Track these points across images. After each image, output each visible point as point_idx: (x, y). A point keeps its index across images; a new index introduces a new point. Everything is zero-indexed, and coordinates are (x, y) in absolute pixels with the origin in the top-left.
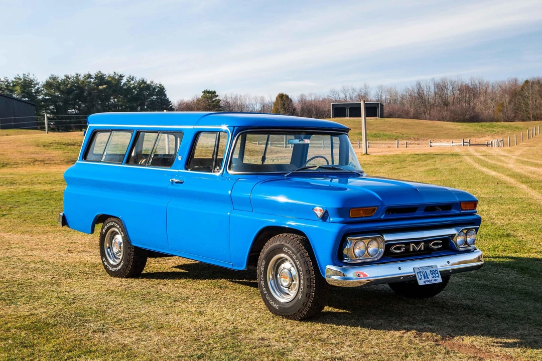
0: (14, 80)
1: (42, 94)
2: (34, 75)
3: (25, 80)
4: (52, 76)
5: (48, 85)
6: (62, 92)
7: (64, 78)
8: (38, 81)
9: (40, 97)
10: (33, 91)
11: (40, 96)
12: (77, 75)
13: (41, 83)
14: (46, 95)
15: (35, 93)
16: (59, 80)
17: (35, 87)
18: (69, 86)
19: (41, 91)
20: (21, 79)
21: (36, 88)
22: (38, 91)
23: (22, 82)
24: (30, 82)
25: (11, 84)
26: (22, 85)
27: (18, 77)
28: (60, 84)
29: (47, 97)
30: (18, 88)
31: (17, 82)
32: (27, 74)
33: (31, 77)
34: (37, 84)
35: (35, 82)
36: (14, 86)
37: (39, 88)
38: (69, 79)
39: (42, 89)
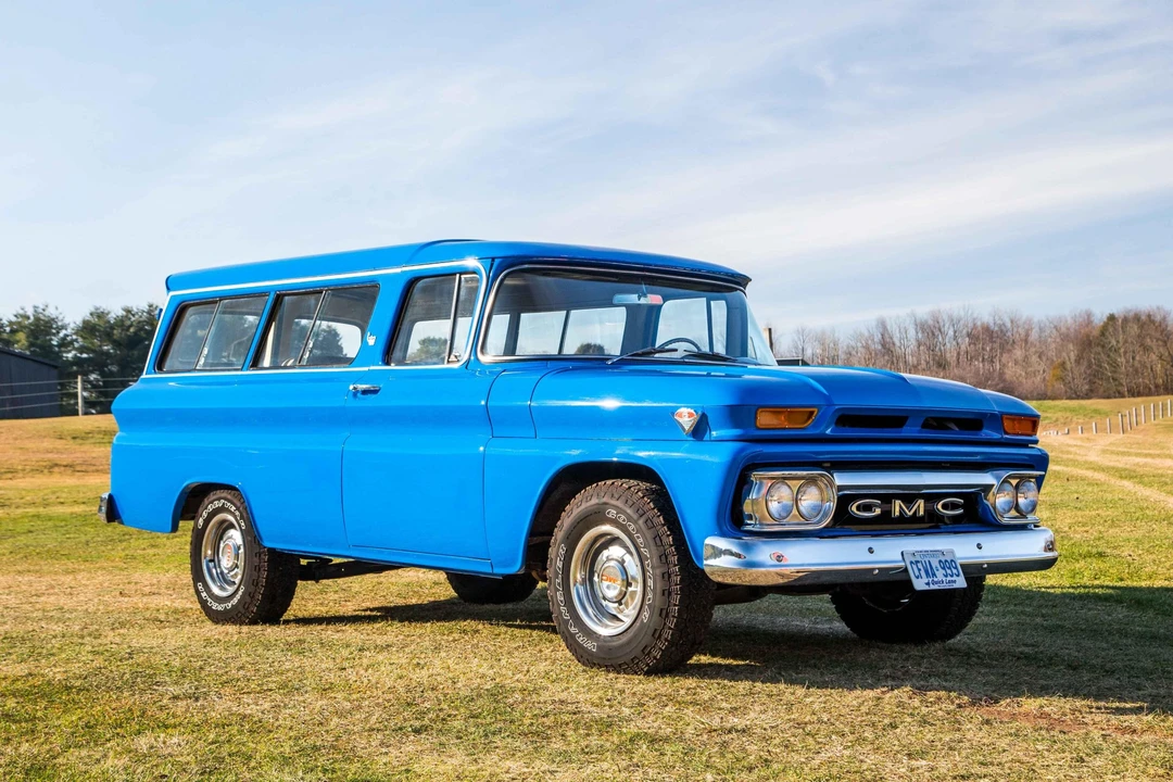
0: (14, 319)
1: (75, 349)
2: (57, 308)
3: (37, 319)
4: (97, 309)
5: (88, 329)
6: (117, 344)
7: (121, 313)
8: (66, 321)
9: (70, 355)
10: (55, 343)
11: (69, 352)
12: (151, 306)
13: (72, 325)
14: (82, 350)
15: (60, 346)
16: (112, 318)
17: (58, 333)
18: (132, 330)
19: (72, 342)
20: (28, 318)
21: (61, 335)
22: (64, 343)
23: (30, 324)
24: (47, 322)
25: (8, 329)
26: (32, 330)
27: (21, 312)
28: (112, 327)
29: (85, 356)
30: (21, 336)
31: (19, 323)
32: (42, 307)
33: (51, 312)
34: (64, 327)
35: (60, 324)
36: (13, 332)
37: (66, 336)
38: (133, 315)
39: (74, 337)
